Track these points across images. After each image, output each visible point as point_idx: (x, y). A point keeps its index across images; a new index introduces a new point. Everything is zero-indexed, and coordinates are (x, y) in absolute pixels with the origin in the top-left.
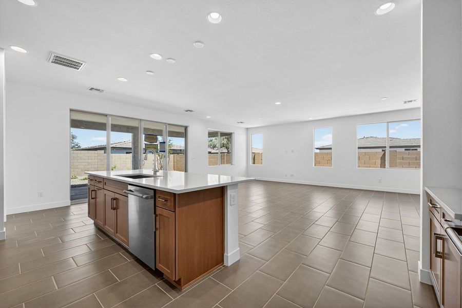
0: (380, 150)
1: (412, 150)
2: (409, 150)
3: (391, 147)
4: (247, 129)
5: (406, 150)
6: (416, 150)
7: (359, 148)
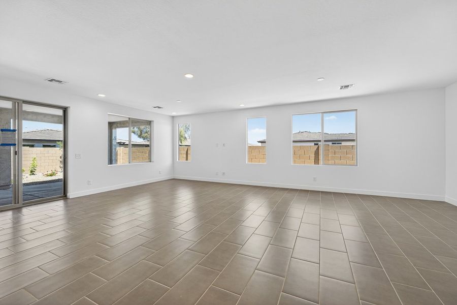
0: (312, 144)
1: (338, 144)
2: (335, 144)
3: (325, 141)
4: (173, 117)
5: (333, 143)
6: (341, 143)
7: (294, 142)
